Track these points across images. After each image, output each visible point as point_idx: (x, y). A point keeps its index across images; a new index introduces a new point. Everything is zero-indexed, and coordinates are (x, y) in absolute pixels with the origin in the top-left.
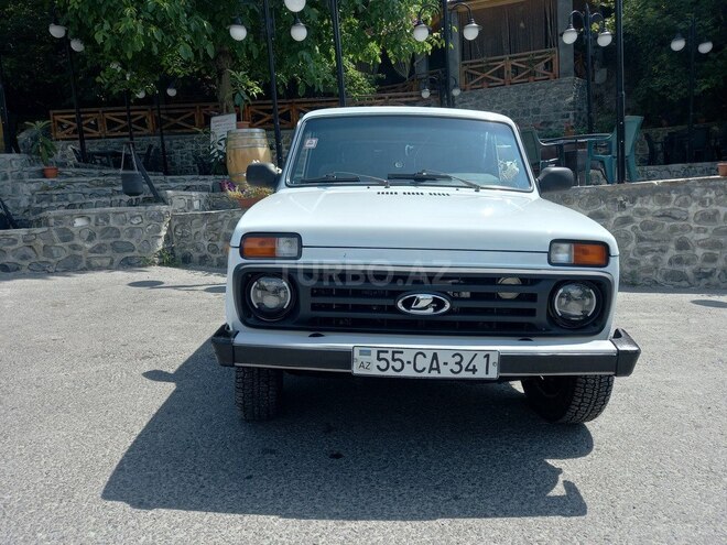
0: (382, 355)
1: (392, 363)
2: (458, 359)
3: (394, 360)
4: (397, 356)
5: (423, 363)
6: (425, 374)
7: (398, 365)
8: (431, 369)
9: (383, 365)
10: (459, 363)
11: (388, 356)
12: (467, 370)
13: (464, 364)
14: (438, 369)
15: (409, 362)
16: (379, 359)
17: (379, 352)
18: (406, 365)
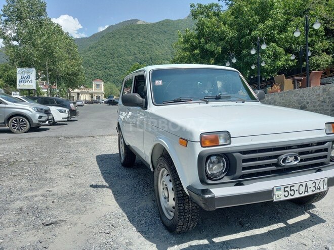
0: (286, 189)
1: (290, 192)
2: (314, 184)
3: (291, 190)
4: (292, 188)
5: (302, 189)
6: (303, 195)
7: (292, 193)
8: (305, 191)
9: (286, 194)
10: (315, 187)
11: (288, 189)
12: (317, 189)
13: (316, 187)
14: (307, 191)
15: (297, 190)
16: (285, 191)
17: (285, 188)
18: (296, 192)
